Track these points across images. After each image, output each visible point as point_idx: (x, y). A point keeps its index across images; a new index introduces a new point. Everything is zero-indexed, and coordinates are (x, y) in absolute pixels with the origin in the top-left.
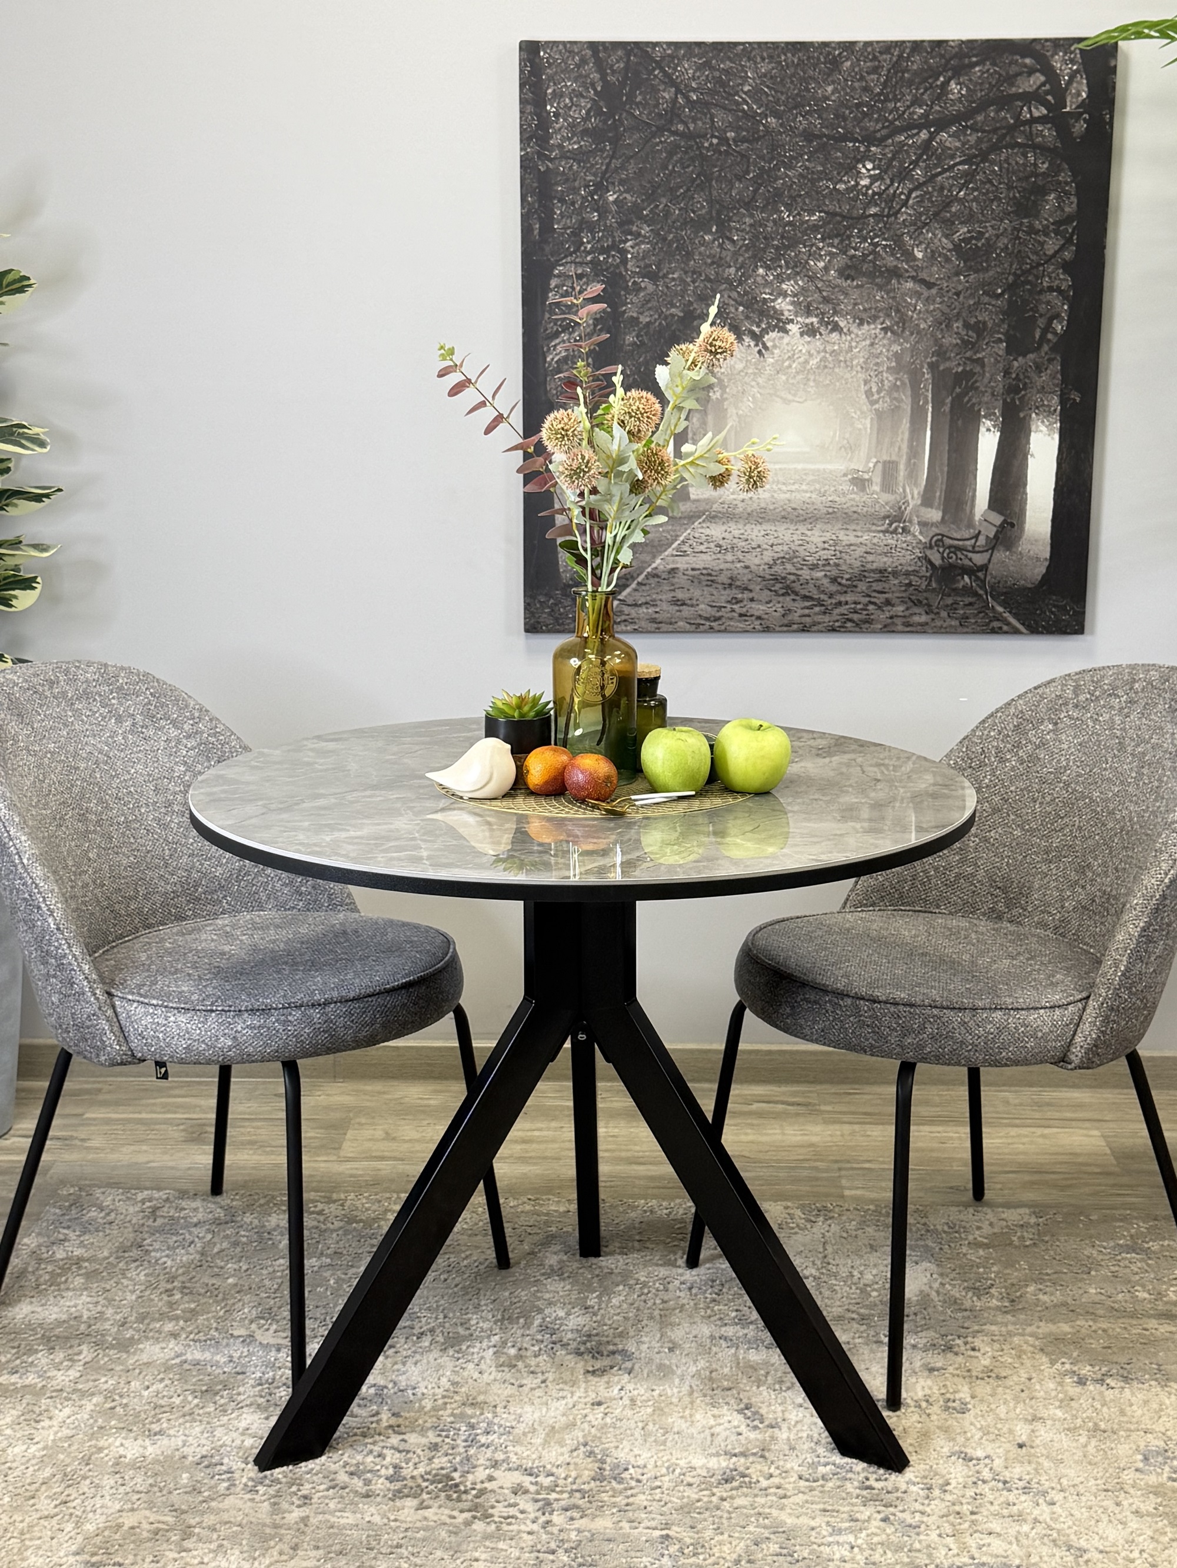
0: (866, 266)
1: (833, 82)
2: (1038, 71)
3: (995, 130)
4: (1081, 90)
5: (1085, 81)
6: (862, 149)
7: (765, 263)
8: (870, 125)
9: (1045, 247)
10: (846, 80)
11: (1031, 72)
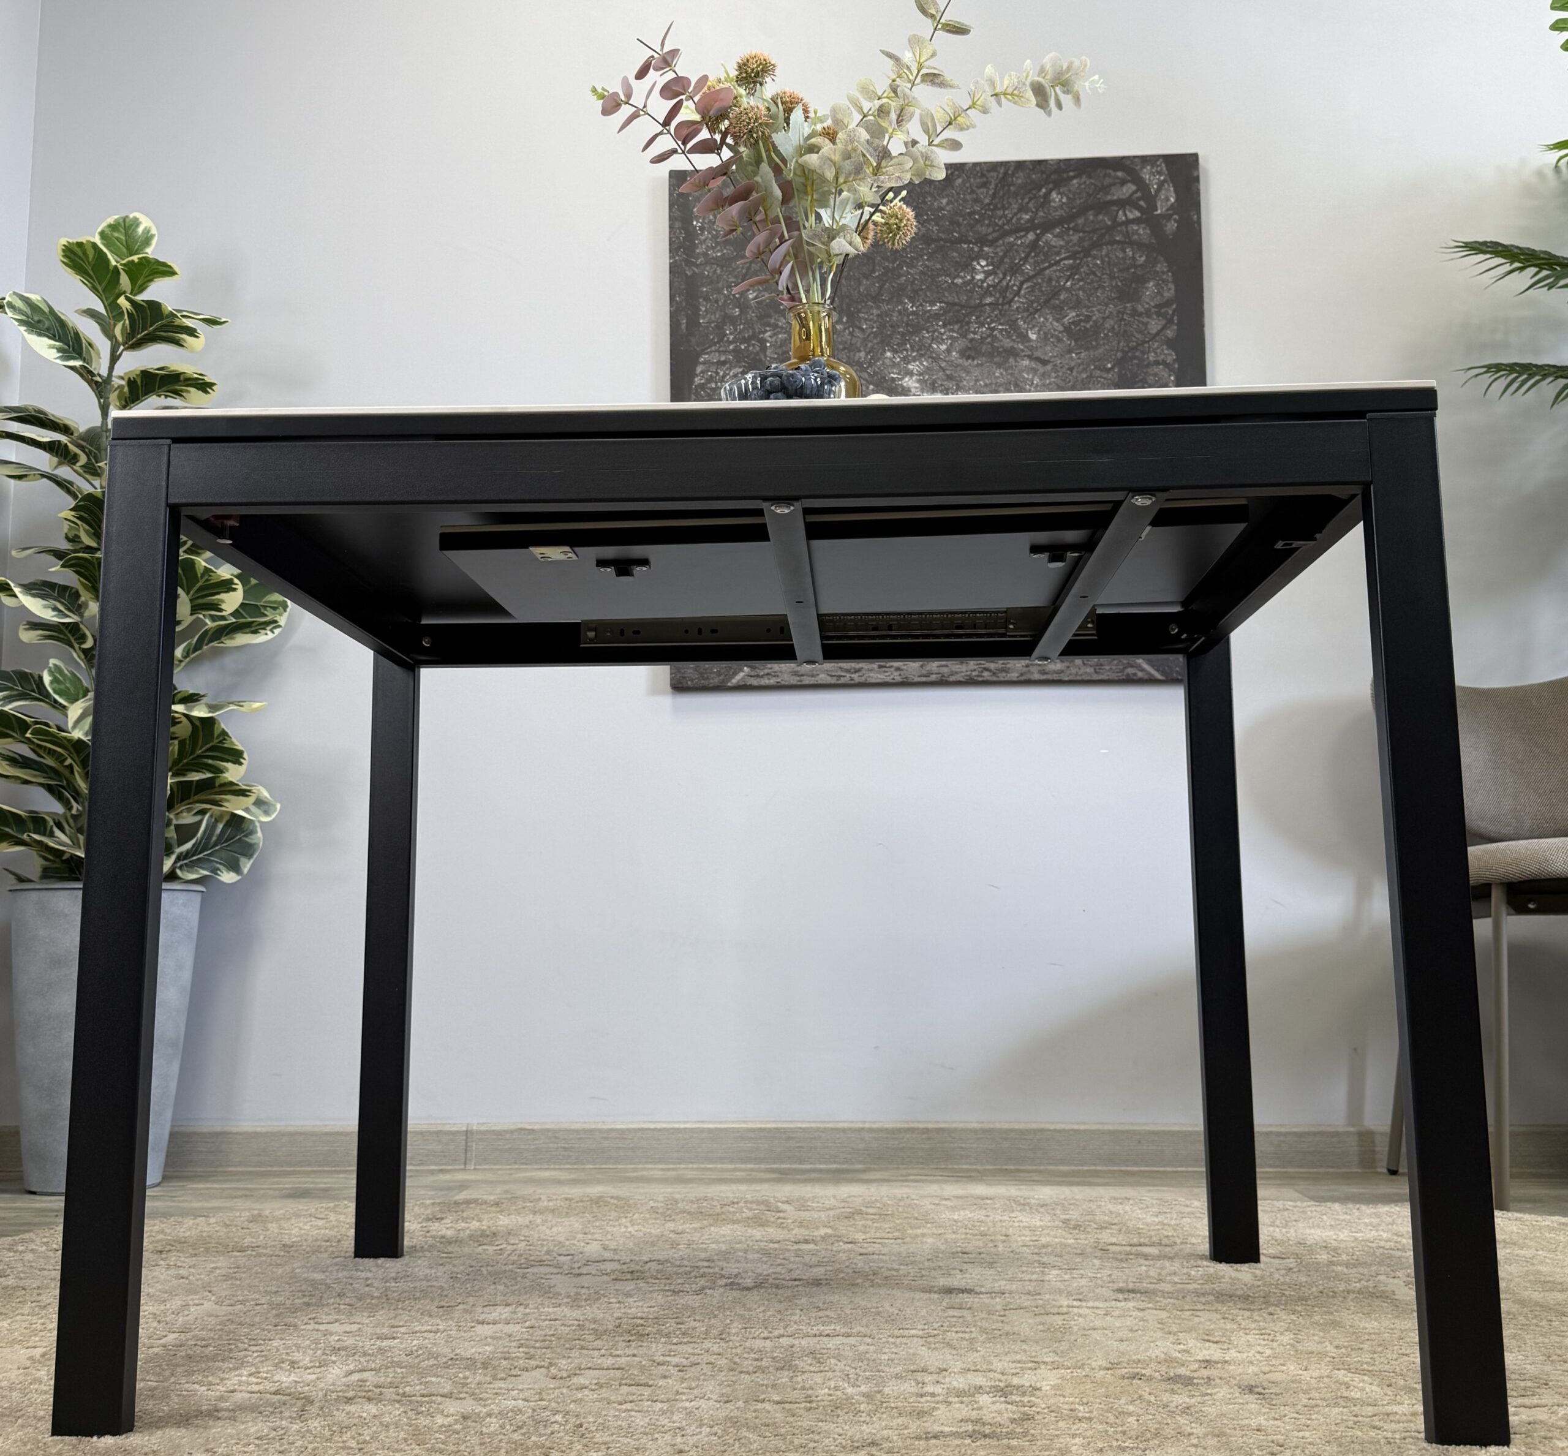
0: (984, 348)
1: (947, 196)
2: (1129, 181)
3: (1094, 231)
4: (1169, 197)
5: (1172, 189)
6: (976, 249)
7: (892, 347)
8: (983, 230)
9: (1149, 327)
10: (958, 194)
11: (1123, 182)
